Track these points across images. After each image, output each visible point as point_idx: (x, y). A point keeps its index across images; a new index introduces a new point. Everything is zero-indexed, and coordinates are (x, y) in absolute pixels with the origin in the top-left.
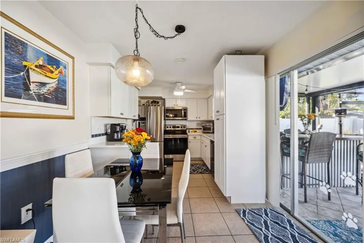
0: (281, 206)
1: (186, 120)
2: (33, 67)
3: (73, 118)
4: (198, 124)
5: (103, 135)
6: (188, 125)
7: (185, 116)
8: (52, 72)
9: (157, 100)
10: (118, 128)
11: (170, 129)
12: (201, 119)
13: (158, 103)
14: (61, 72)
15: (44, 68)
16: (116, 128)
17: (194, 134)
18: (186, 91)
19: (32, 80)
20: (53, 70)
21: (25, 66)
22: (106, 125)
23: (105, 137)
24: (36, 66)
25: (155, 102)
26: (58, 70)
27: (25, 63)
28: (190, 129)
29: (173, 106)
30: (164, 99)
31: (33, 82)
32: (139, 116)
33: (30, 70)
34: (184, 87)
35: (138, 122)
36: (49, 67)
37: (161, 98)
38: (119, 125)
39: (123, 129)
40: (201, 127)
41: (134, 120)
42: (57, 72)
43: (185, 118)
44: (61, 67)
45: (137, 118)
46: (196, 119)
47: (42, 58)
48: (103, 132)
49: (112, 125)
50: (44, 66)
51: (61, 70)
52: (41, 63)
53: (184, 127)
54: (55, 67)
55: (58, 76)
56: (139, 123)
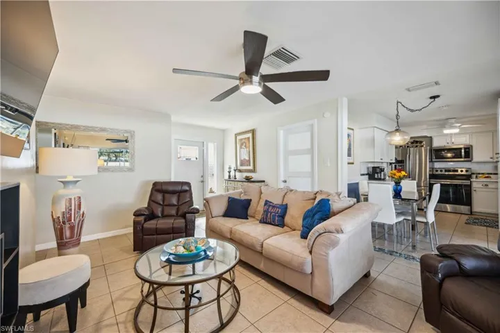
1: (470, 161)
3: (353, 163)
6: (475, 168)
7: (468, 156)
9: (419, 140)
10: (378, 170)
11: (442, 173)
13: (421, 142)
16: (376, 170)
17: (485, 180)
22: (368, 168)
23: (367, 176)
25: (417, 142)
28: (478, 174)
29: (446, 144)
30: (431, 138)
32: (396, 159)
35: (393, 165)
38: (378, 167)
39: (382, 170)
41: (391, 164)
43: (467, 159)
45: (394, 161)
48: (366, 173)
49: (373, 168)
53: (467, 171)
56: (396, 166)
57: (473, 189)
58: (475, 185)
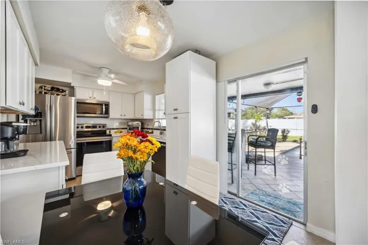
0: (229, 192)
1: (107, 117)
4: (121, 123)
6: (109, 124)
7: (107, 112)
12: (127, 117)
13: (63, 91)
18: (116, 81)
25: (58, 89)
28: (110, 129)
30: (73, 87)
34: (113, 76)
37: (68, 85)
40: (126, 127)
43: (106, 116)
45: (33, 112)
46: (120, 117)
53: (104, 127)
58: (114, 140)
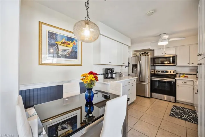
1: (175, 65)
2: (60, 43)
3: (81, 65)
4: (191, 70)
5: (101, 74)
6: (179, 70)
8: (69, 44)
9: (147, 52)
10: (109, 71)
11: (159, 73)
14: (74, 44)
15: (65, 43)
16: (107, 71)
17: (184, 78)
19: (59, 49)
20: (70, 43)
21: (57, 44)
22: (103, 69)
23: (103, 76)
24: (62, 43)
25: (145, 53)
26: (73, 43)
27: (56, 42)
28: (181, 74)
29: (162, 55)
30: (153, 50)
31: (60, 50)
32: (129, 63)
33: (59, 45)
36: (68, 42)
37: (150, 50)
38: (110, 69)
39: (112, 72)
41: (126, 66)
42: (72, 44)
44: (74, 41)
46: (188, 65)
47: (64, 39)
49: (106, 69)
50: (65, 42)
51: (74, 42)
52: (64, 41)
53: (174, 72)
54: (71, 42)
55: (73, 45)
57: (177, 85)
58: (178, 82)
